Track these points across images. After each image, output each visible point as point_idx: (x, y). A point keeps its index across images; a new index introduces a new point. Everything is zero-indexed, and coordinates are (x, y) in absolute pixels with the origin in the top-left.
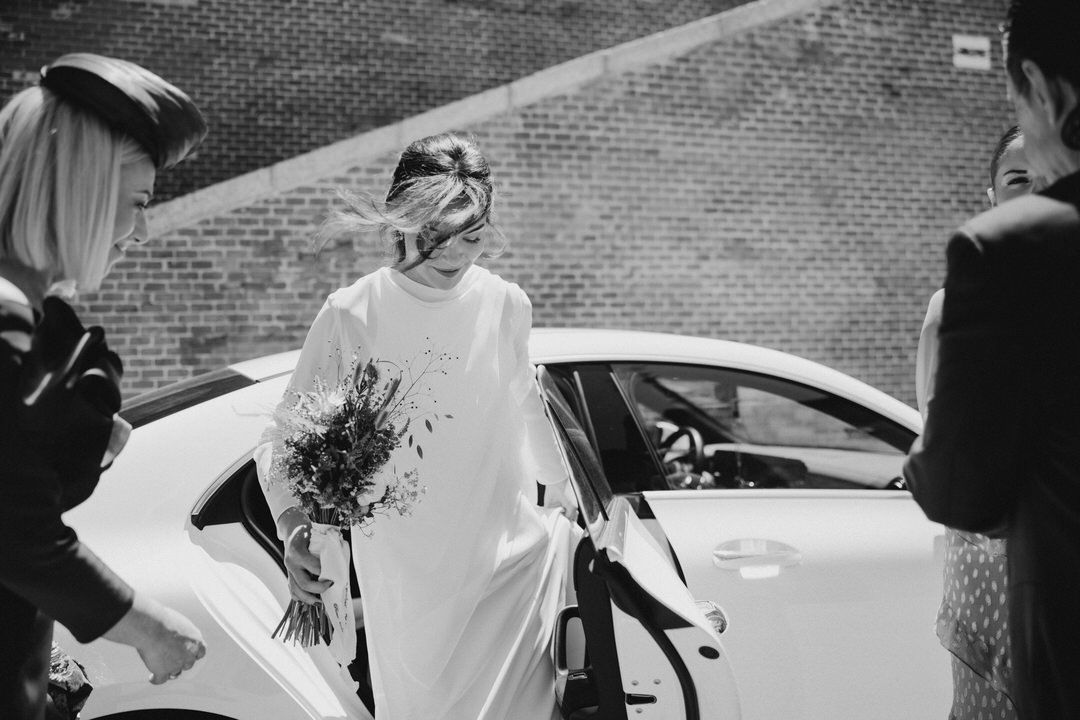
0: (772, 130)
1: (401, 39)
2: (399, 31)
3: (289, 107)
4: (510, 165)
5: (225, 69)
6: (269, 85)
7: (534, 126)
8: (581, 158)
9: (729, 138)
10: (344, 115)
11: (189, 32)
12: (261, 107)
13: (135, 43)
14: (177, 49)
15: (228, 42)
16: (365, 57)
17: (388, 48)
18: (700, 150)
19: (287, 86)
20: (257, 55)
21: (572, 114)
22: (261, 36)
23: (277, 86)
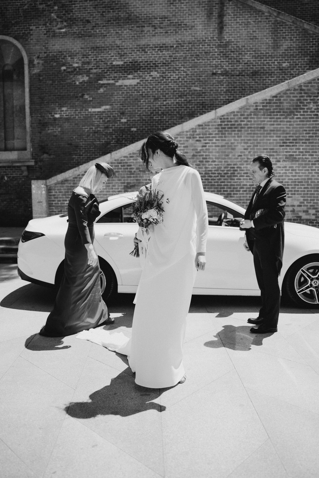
0: (306, 118)
1: (198, 89)
2: (197, 86)
3: (163, 113)
4: (215, 134)
5: (144, 103)
6: (157, 107)
7: (224, 122)
8: (238, 131)
9: (290, 122)
10: (179, 114)
11: (134, 92)
12: (154, 114)
13: (120, 97)
14: (131, 98)
15: (145, 94)
16: (186, 96)
17: (193, 92)
18: (279, 126)
19: (162, 107)
20: (153, 98)
21: (236, 117)
22: (155, 92)
23: (159, 107)
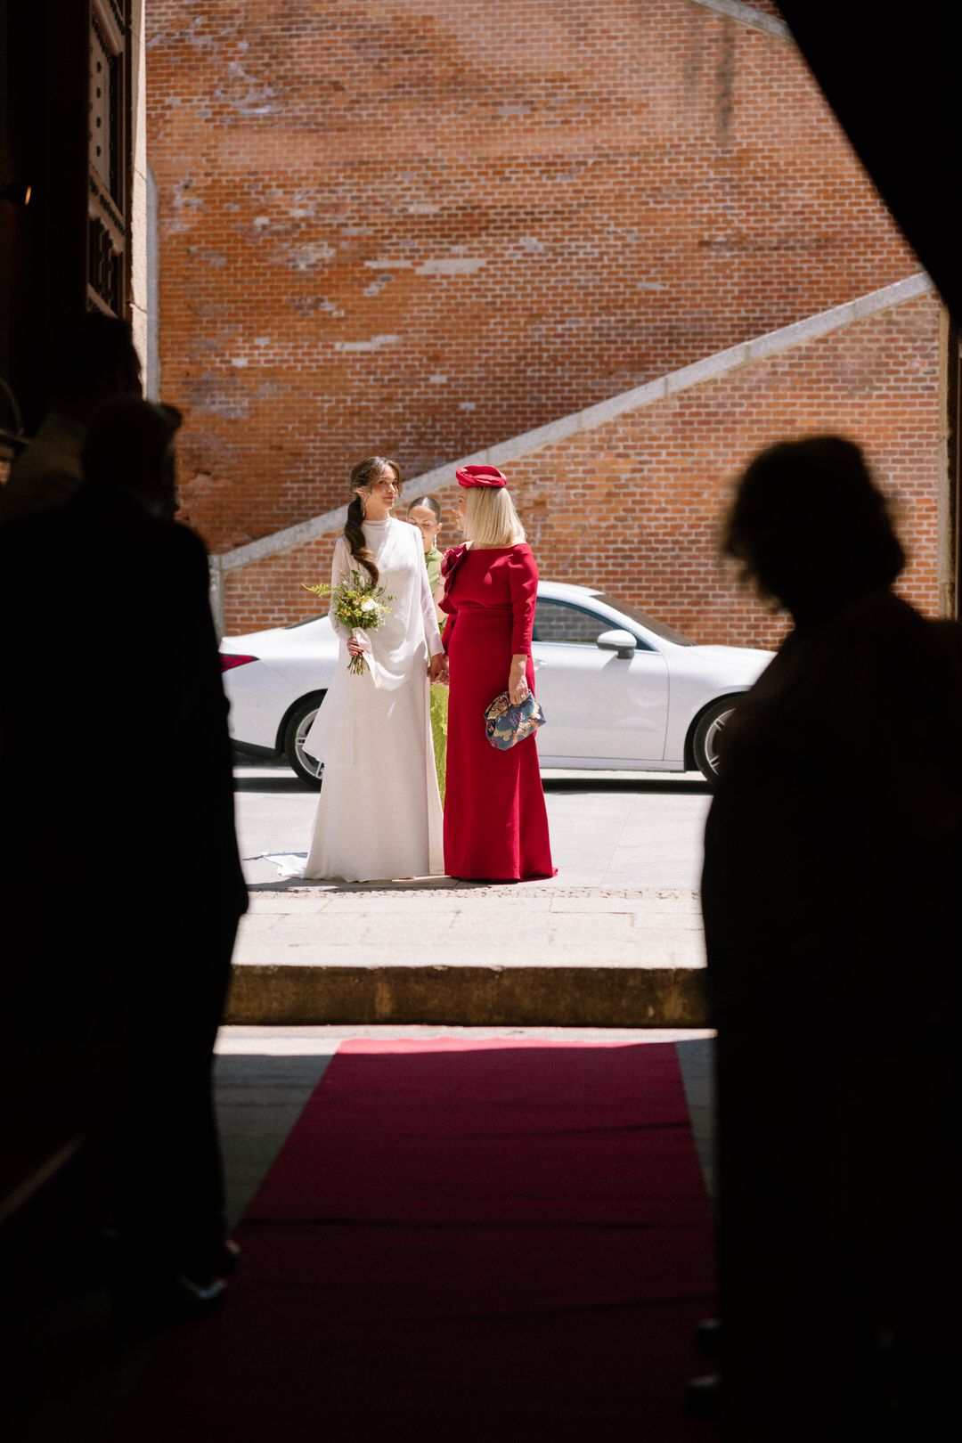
1: (657, 287)
2: (655, 279)
3: (554, 358)
5: (499, 327)
6: (537, 339)
7: (689, 406)
10: (602, 363)
11: (470, 297)
12: (529, 360)
13: (427, 311)
14: (461, 313)
15: (502, 303)
16: (622, 307)
17: (643, 296)
19: (552, 340)
20: (527, 313)
22: (531, 295)
23: (543, 340)
